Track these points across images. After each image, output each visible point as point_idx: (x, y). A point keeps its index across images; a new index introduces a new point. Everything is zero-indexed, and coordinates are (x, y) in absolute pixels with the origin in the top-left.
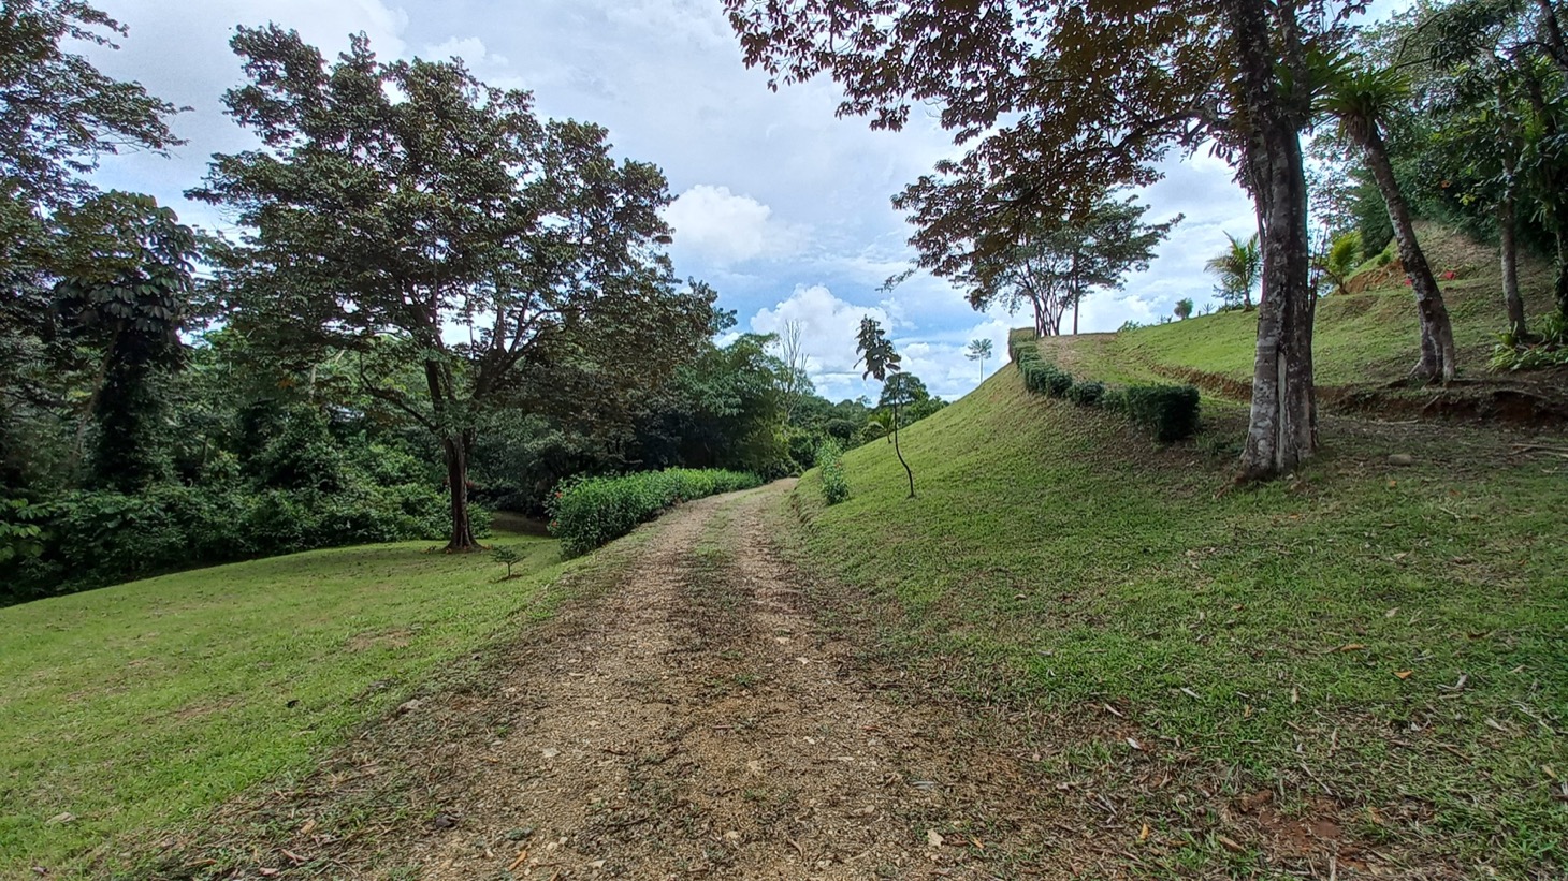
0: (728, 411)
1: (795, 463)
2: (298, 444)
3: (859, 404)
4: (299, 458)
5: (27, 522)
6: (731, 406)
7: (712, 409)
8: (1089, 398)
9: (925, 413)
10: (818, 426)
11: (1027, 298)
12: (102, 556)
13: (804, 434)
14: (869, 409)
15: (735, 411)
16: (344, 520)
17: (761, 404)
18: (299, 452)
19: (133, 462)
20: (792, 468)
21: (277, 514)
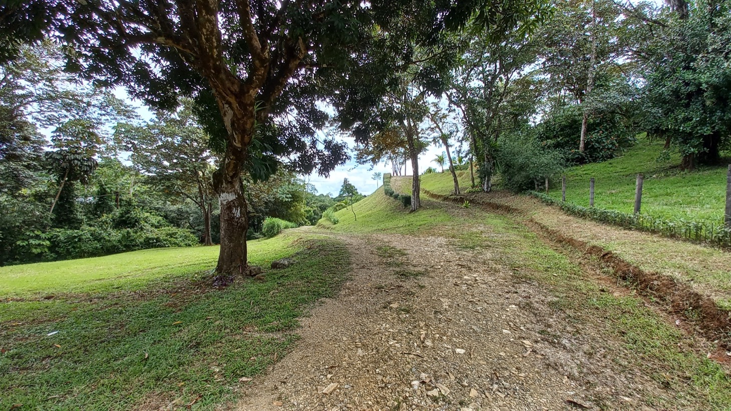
0: (287, 200)
1: (307, 220)
2: (128, 212)
3: (327, 196)
4: (128, 217)
5: (44, 240)
6: (287, 198)
7: (281, 199)
8: (396, 197)
9: (357, 200)
10: (315, 205)
11: (390, 160)
12: (72, 252)
13: (310, 209)
14: (332, 198)
15: (290, 200)
16: (153, 239)
17: (298, 197)
18: (129, 215)
19: (73, 218)
20: (306, 222)
21: (130, 237)
